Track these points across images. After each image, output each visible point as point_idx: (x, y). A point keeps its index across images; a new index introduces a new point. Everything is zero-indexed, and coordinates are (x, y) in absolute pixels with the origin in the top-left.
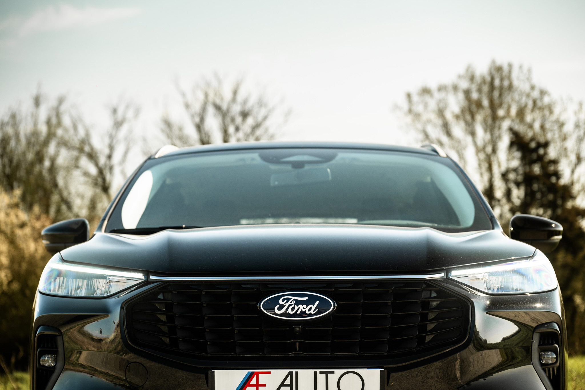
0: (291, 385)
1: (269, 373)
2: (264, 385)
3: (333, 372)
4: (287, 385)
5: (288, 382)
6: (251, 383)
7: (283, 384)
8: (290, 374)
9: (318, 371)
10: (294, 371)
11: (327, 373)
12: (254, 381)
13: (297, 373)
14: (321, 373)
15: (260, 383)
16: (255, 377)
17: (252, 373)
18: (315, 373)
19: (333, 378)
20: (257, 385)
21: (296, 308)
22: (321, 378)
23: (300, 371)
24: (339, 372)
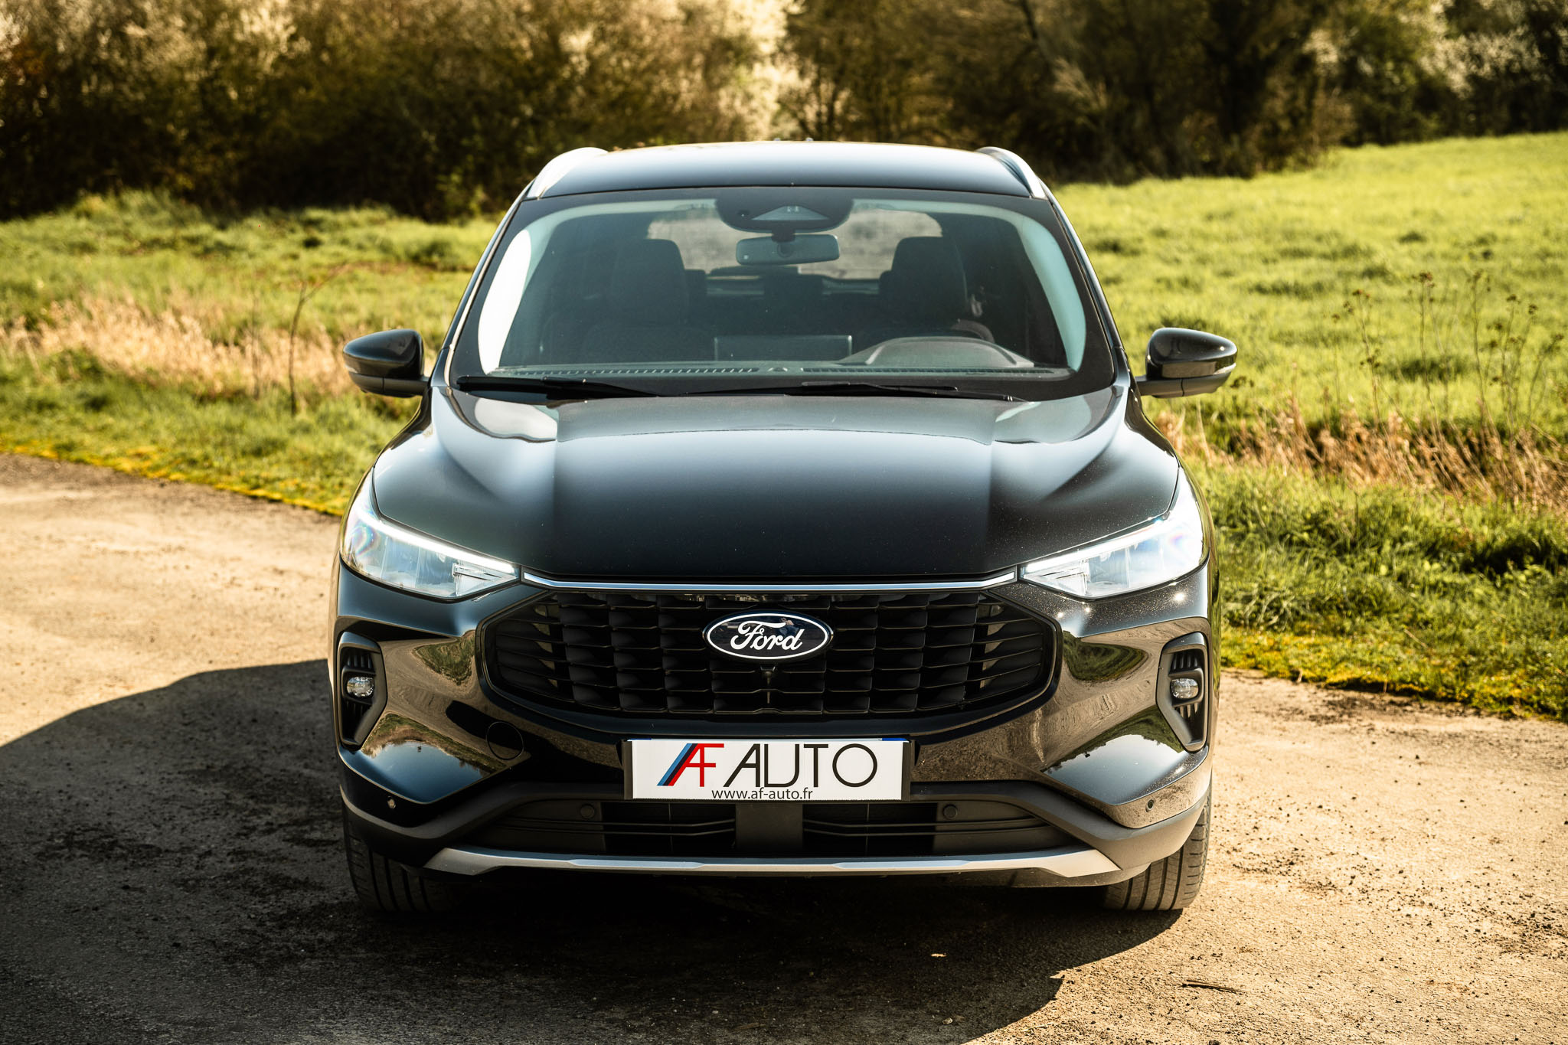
0: (757, 766)
1: (722, 746)
2: (713, 765)
3: (826, 746)
4: (750, 766)
5: (752, 760)
6: (692, 762)
7: (743, 764)
8: (756, 747)
9: (802, 743)
10: (762, 743)
11: (816, 747)
12: (696, 759)
13: (766, 746)
14: (806, 746)
15: (706, 761)
16: (698, 754)
17: (694, 745)
18: (797, 746)
19: (826, 756)
21: (766, 640)
22: (807, 755)
23: (771, 743)
24: (835, 745)
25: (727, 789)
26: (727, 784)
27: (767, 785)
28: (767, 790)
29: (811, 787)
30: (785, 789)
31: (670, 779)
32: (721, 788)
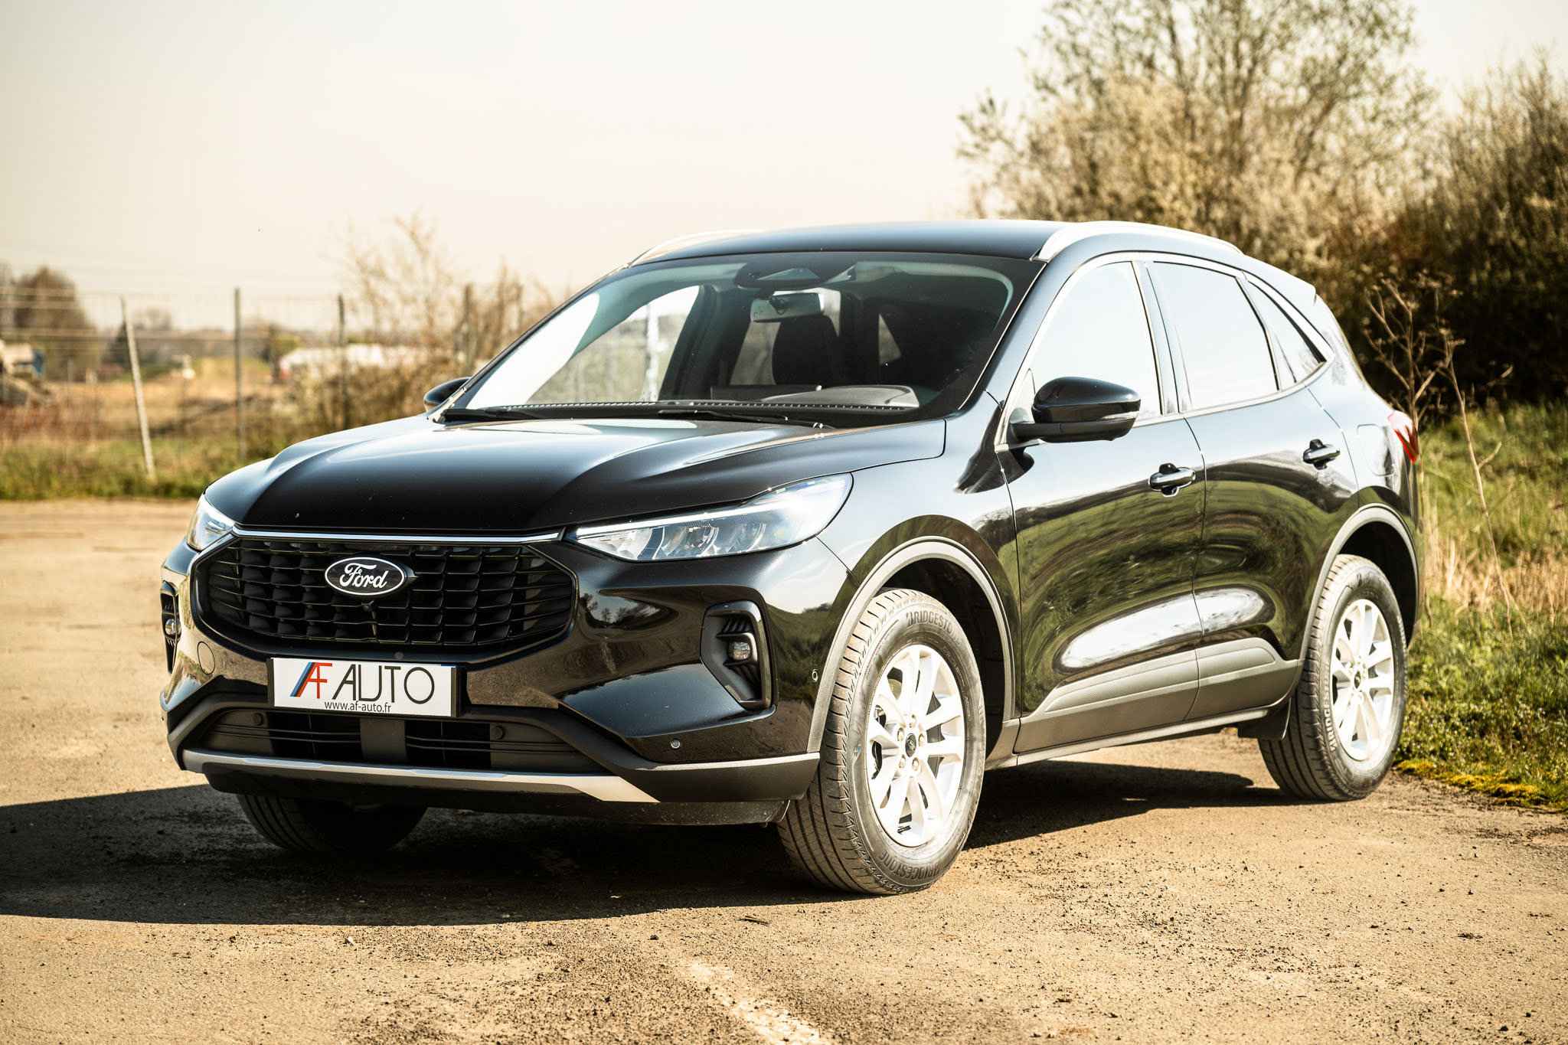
0: (353, 683)
1: (331, 665)
2: (325, 681)
3: (399, 668)
4: (349, 682)
5: (350, 678)
6: (311, 677)
7: (344, 681)
8: (353, 667)
9: (383, 665)
10: (357, 663)
11: (392, 669)
12: (314, 676)
13: (360, 666)
14: (386, 668)
15: (321, 677)
16: (316, 669)
17: (313, 664)
18: (379, 667)
19: (399, 677)
20: (319, 681)
22: (387, 674)
23: (364, 664)
24: (406, 667)
25: (334, 701)
26: (334, 698)
27: (360, 699)
28: (360, 703)
29: (390, 703)
30: (372, 703)
31: (298, 692)
32: (331, 701)
